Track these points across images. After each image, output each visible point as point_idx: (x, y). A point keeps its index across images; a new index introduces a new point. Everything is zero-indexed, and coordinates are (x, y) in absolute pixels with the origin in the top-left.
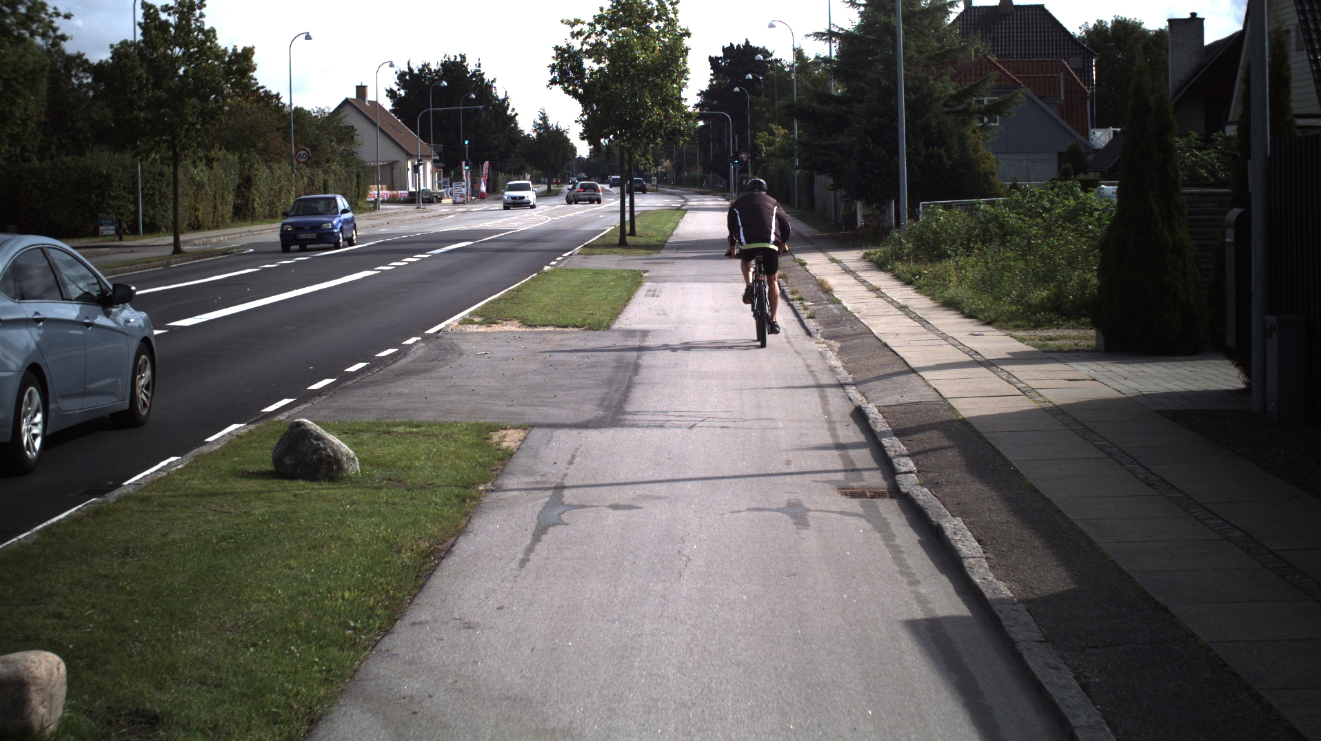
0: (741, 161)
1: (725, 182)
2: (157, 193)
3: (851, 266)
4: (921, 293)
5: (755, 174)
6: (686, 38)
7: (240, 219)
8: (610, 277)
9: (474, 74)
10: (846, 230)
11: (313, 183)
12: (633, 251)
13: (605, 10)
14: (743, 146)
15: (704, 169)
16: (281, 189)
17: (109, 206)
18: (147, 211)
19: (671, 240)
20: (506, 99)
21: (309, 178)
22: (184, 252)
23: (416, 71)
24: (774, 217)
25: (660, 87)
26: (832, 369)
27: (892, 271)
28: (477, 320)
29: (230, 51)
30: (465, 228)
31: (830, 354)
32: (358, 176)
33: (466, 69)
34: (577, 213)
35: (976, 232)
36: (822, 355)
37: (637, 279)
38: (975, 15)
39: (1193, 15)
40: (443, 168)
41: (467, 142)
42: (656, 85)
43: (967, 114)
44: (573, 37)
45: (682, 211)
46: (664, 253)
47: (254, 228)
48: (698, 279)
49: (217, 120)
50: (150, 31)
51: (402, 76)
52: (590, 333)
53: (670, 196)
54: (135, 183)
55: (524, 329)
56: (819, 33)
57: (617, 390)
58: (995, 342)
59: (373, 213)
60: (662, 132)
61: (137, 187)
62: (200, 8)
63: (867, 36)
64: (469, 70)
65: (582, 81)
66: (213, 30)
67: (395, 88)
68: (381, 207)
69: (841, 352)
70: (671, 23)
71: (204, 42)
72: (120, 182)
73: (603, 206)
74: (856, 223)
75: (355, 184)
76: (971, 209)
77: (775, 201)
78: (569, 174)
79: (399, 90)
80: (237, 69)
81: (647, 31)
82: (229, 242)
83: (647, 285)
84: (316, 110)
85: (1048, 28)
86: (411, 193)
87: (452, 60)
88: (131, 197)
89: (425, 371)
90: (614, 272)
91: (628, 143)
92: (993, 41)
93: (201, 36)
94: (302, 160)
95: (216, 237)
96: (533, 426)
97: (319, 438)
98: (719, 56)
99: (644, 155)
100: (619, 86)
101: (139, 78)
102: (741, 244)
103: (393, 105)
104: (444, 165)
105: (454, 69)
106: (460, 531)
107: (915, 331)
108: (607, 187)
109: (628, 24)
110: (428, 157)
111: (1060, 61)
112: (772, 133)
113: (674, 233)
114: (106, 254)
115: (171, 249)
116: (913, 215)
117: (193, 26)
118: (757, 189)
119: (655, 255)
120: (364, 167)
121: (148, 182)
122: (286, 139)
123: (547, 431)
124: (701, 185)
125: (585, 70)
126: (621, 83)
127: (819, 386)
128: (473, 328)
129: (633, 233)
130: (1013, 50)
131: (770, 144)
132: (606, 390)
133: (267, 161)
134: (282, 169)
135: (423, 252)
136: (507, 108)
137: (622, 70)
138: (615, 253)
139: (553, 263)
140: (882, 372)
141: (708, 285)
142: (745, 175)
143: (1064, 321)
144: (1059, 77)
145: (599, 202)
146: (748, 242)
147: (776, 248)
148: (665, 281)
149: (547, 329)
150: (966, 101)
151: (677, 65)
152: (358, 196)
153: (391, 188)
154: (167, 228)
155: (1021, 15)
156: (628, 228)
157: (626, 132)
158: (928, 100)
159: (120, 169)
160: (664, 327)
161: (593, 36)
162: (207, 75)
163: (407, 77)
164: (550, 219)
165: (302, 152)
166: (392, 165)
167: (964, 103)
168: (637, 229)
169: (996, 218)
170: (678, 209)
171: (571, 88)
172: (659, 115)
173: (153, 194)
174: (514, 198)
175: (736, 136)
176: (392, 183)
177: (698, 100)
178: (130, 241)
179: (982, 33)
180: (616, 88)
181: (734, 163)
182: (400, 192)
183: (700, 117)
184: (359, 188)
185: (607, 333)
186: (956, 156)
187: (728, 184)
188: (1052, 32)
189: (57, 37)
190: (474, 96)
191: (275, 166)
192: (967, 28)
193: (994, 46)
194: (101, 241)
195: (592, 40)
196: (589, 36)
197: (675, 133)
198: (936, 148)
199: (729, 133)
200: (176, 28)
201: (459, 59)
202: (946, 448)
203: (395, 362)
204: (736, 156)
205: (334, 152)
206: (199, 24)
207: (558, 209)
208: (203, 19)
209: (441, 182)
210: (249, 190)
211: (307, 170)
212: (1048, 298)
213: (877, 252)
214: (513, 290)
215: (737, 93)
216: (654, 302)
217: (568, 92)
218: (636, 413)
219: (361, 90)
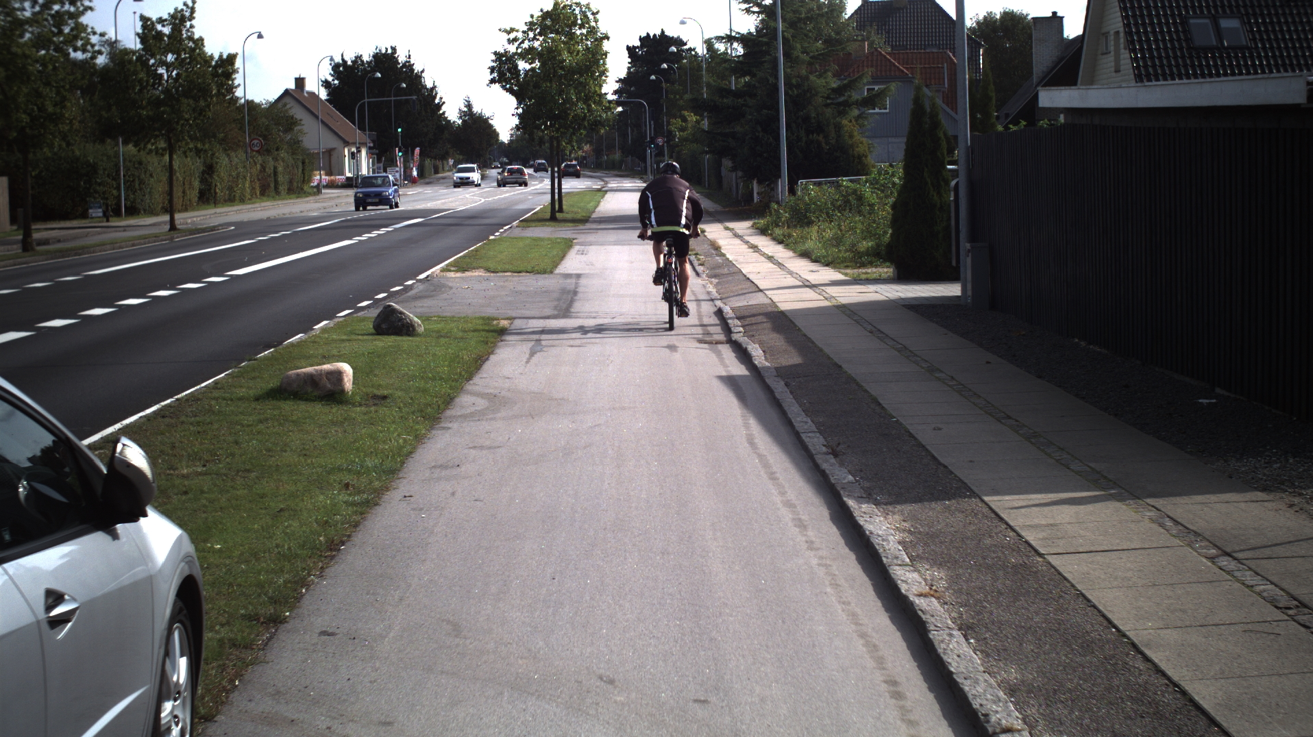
0: (657, 146)
1: (643, 165)
2: (137, 179)
3: (740, 232)
4: (788, 249)
5: (671, 157)
6: (605, 42)
7: (204, 203)
8: (546, 242)
9: (404, 65)
10: (745, 205)
11: (265, 170)
12: (563, 224)
13: (535, 17)
14: (659, 130)
15: (623, 153)
16: (238, 175)
17: (96, 192)
18: (128, 196)
19: (594, 216)
20: (434, 87)
21: (261, 165)
22: (179, 229)
23: (349, 63)
24: (685, 201)
25: (584, 85)
26: (709, 293)
27: (771, 235)
28: (452, 269)
29: (216, 57)
30: (410, 208)
31: (709, 285)
32: (303, 163)
33: (397, 61)
34: (507, 195)
35: (839, 203)
36: (704, 286)
37: (569, 244)
38: (871, 9)
39: (1054, 13)
40: (377, 154)
41: (400, 130)
42: (581, 83)
43: (845, 106)
44: (509, 43)
45: (602, 192)
46: (588, 226)
47: (218, 210)
48: (616, 243)
49: (205, 116)
50: (149, 41)
51: (336, 67)
52: (539, 275)
53: (590, 179)
54: (118, 171)
55: (489, 274)
56: (719, 37)
57: (564, 303)
58: (828, 274)
59: (318, 197)
60: (586, 123)
61: (120, 174)
62: (190, 20)
63: (760, 39)
64: (400, 61)
65: (518, 80)
66: (201, 39)
67: (330, 79)
68: (323, 191)
69: (716, 286)
70: (593, 31)
71: (193, 50)
72: (105, 170)
73: (528, 189)
74: (753, 200)
75: (300, 170)
76: (838, 186)
77: (687, 184)
78: (490, 159)
79: (333, 80)
80: (222, 72)
81: (571, 36)
82: (202, 222)
83: (577, 248)
84: (264, 102)
85: (939, 20)
86: (348, 178)
87: (384, 51)
88: (114, 183)
89: (432, 296)
90: (549, 239)
91: (557, 133)
92: (888, 33)
93: (191, 44)
94: (256, 149)
95: (190, 218)
96: (515, 318)
97: (401, 313)
98: (636, 45)
99: (570, 142)
100: (549, 85)
101: (140, 81)
102: (652, 226)
103: (328, 95)
104: (377, 151)
105: (385, 60)
106: (492, 353)
107: (771, 270)
108: (531, 171)
109: (557, 33)
110: (364, 144)
111: (945, 53)
112: (684, 120)
113: (597, 210)
114: (99, 233)
115: (168, 227)
116: (792, 191)
117: (185, 36)
118: (670, 172)
119: (581, 227)
120: (309, 154)
121: (129, 169)
122: (242, 128)
123: (525, 320)
124: (620, 168)
125: (520, 71)
126: (551, 81)
127: (697, 300)
128: (452, 275)
129: (561, 210)
130: (907, 41)
131: (682, 129)
132: (557, 303)
133: (226, 150)
134: (238, 157)
135: (386, 226)
136: (435, 97)
137: (552, 71)
138: (548, 226)
139: (497, 234)
140: (740, 292)
141: (626, 248)
142: (662, 158)
143: (881, 263)
144: (943, 68)
145: (526, 185)
146: (658, 225)
147: (687, 232)
148: (591, 245)
149: (506, 274)
150: (846, 94)
151: (598, 66)
152: (304, 181)
153: (329, 173)
154: (145, 211)
155: (914, 8)
156: (557, 206)
157: (555, 124)
158: (808, 95)
159: (105, 158)
160: (592, 272)
161: (526, 42)
162: (198, 78)
163: (341, 69)
164: (483, 200)
165: (256, 142)
166: (330, 152)
167: (844, 95)
168: (564, 207)
169: (855, 191)
170: (599, 190)
171: (508, 86)
172: (583, 109)
173: (133, 181)
174: (461, 178)
175: (652, 122)
176: (330, 169)
177: (617, 86)
178: (115, 222)
179: (878, 26)
180: (547, 86)
181: (650, 148)
182: (338, 177)
183: (618, 103)
184: (304, 174)
185: (551, 276)
186: (833, 142)
187: (646, 167)
188: (943, 24)
189: (95, 52)
190: (405, 85)
191: (233, 154)
192: (864, 21)
193: (889, 37)
194: (90, 223)
195: (526, 45)
196: (523, 42)
197: (597, 124)
198: (815, 135)
199: (646, 118)
200: (169, 37)
201: (390, 51)
202: (764, 322)
203: (407, 292)
204: (653, 141)
205: (282, 141)
206: (189, 34)
207: (488, 191)
208: (194, 30)
209: (375, 167)
210: (211, 177)
211: (260, 158)
212: (872, 247)
213: (762, 222)
214: (472, 250)
215: (653, 80)
216: (583, 258)
217: (507, 90)
218: (578, 312)
219: (300, 82)
